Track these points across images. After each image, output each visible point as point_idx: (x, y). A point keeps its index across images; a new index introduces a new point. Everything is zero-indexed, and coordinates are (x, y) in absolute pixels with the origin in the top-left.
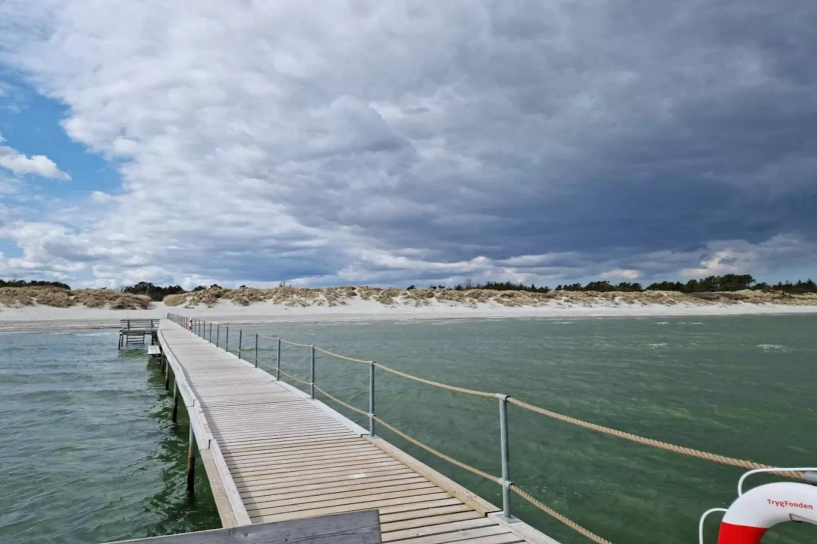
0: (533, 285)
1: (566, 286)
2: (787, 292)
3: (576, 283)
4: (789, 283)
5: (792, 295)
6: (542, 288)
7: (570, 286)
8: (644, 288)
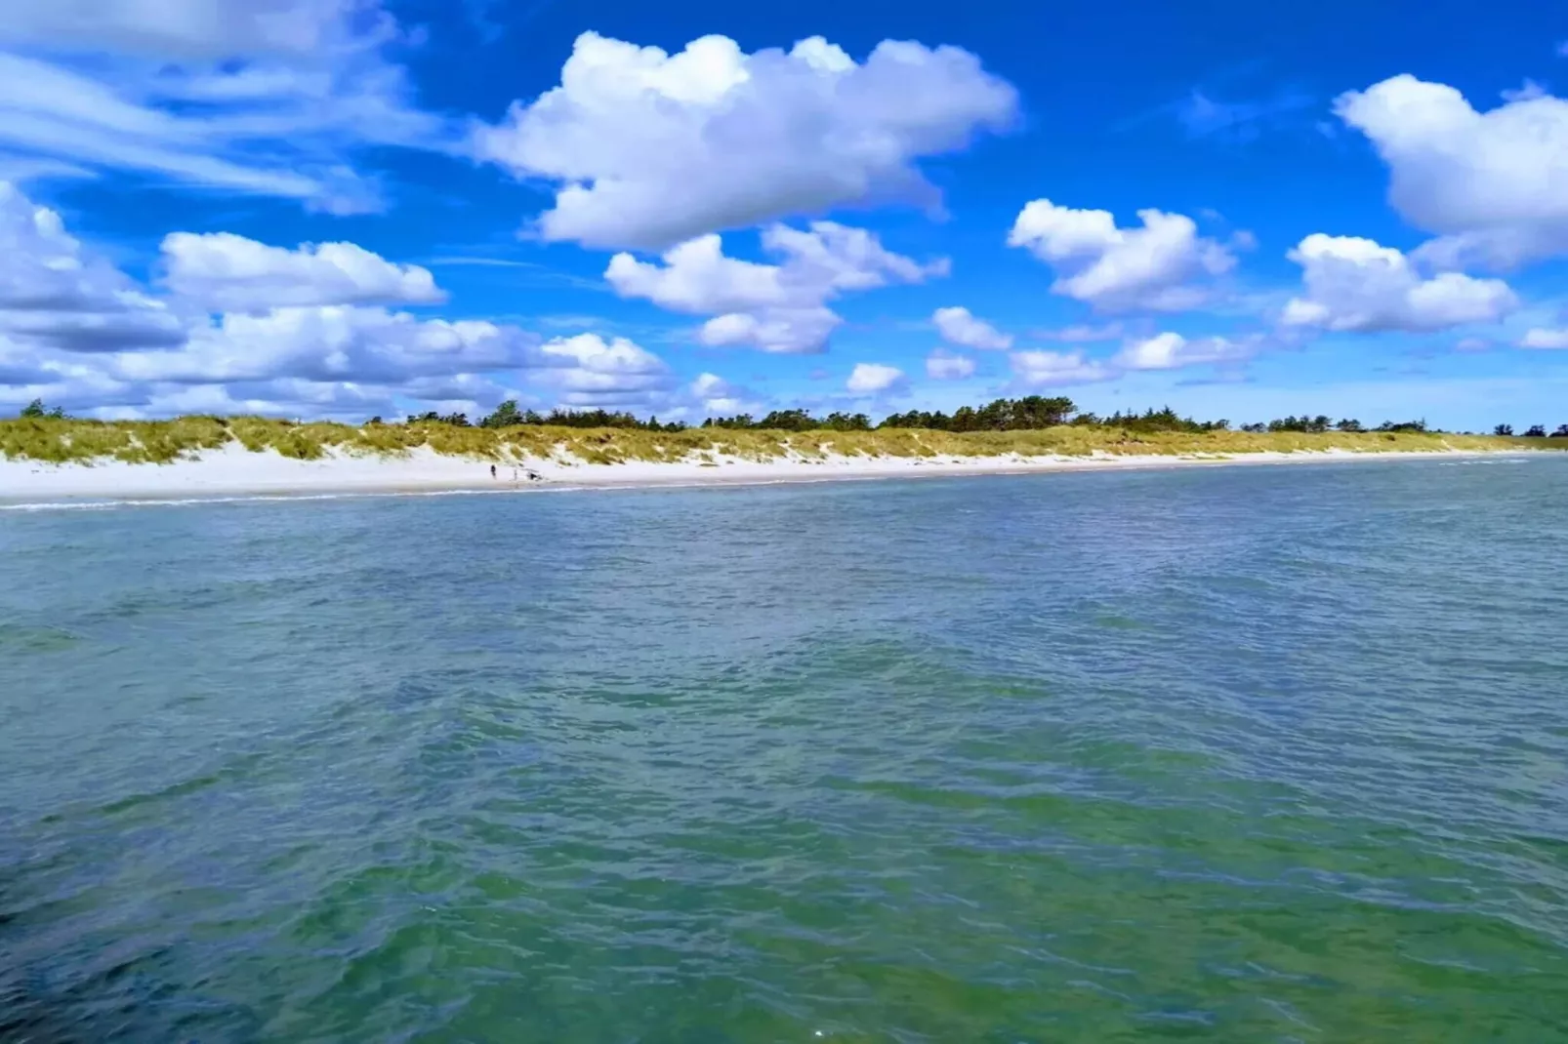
0: (653, 418)
1: (721, 419)
2: (1130, 429)
3: (742, 414)
4: (1133, 414)
5: (1140, 437)
6: (672, 424)
7: (731, 420)
8: (874, 424)
